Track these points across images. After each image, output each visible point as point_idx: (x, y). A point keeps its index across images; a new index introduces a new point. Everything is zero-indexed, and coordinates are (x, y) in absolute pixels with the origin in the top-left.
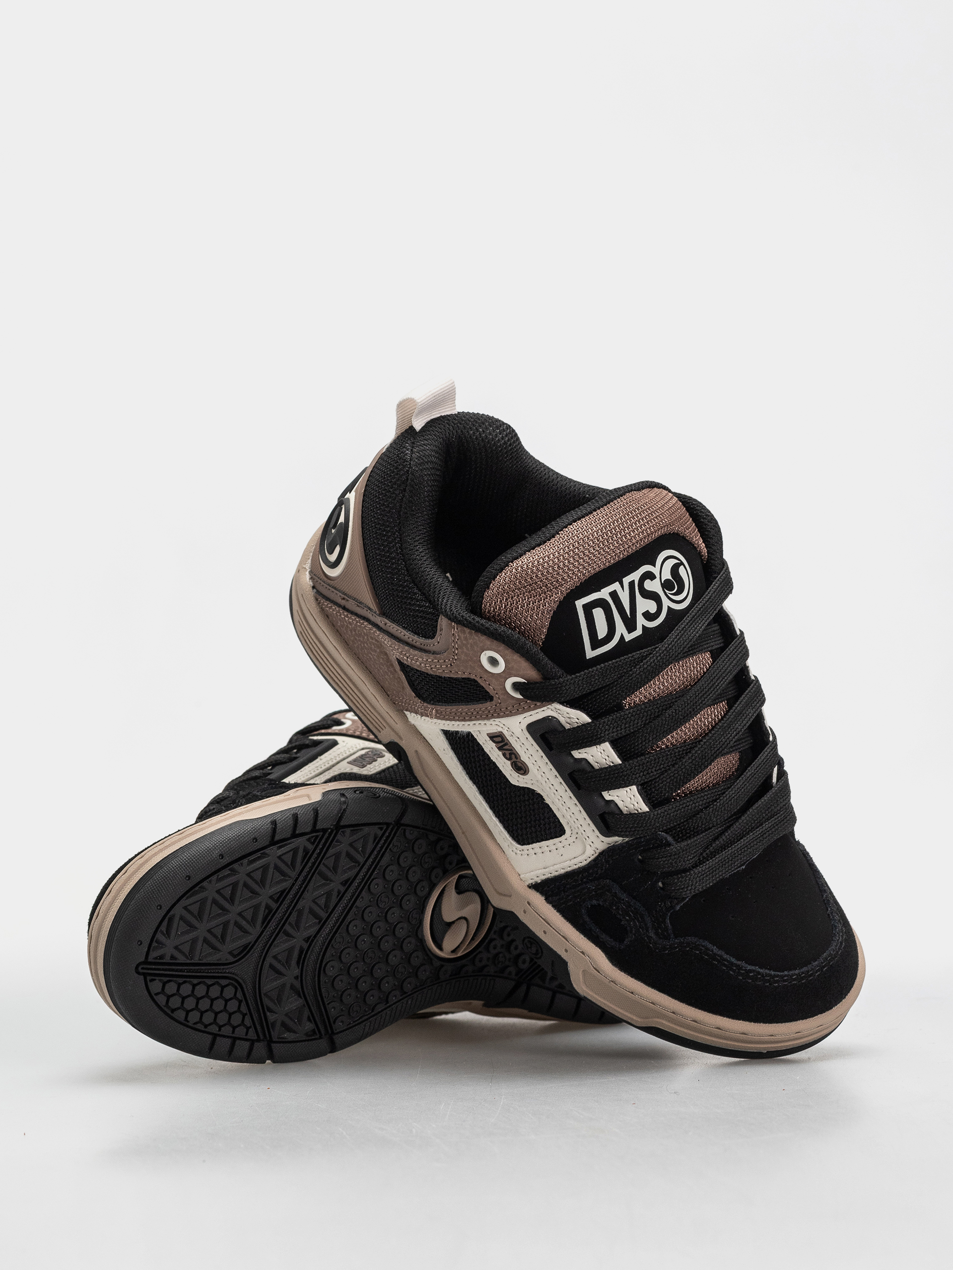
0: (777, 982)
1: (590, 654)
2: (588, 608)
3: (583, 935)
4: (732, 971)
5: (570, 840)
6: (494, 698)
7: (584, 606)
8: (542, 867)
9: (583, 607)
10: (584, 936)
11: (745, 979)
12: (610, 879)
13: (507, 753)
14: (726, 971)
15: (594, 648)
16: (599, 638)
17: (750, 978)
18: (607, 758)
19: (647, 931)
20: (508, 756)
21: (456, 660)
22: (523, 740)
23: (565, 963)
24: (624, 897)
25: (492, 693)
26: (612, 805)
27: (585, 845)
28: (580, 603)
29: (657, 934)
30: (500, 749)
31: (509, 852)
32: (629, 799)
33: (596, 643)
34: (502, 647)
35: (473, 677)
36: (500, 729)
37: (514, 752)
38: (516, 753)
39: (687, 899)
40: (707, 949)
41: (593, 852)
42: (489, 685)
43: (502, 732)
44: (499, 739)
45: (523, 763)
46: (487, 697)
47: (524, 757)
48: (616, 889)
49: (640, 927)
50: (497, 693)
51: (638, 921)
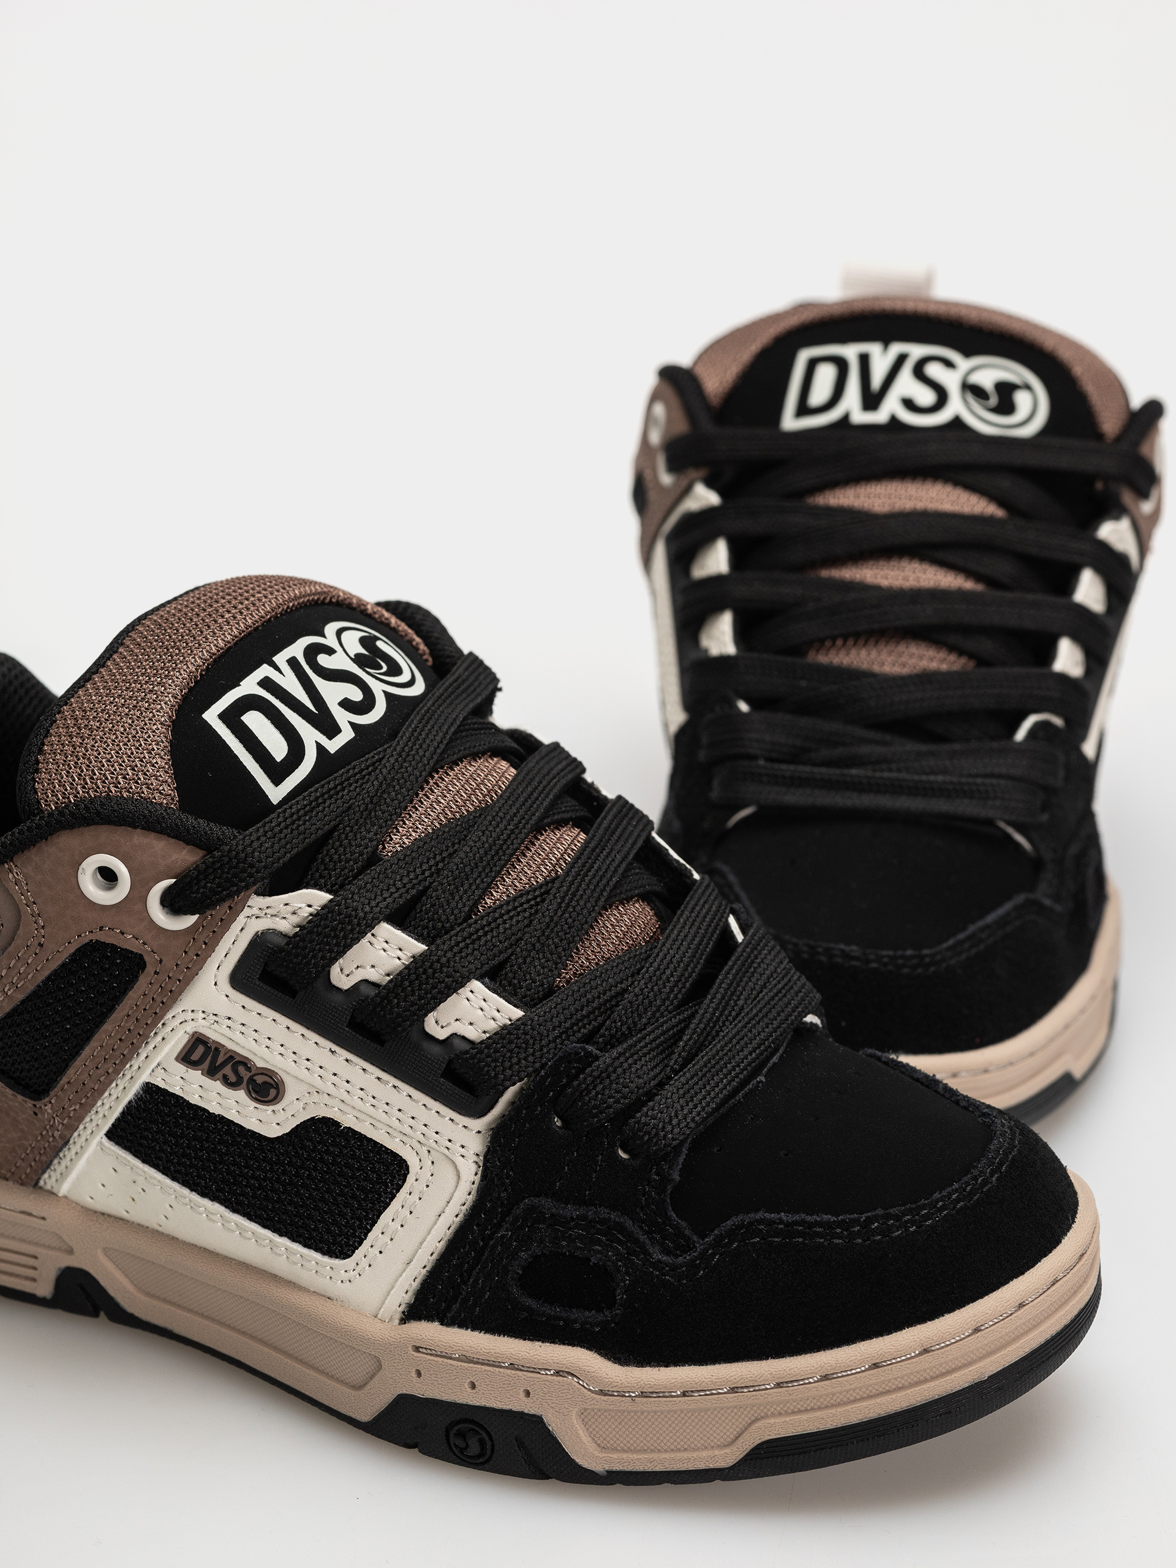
0: (927, 1217)
1: (276, 793)
2: (231, 717)
3: (539, 1341)
4: (837, 1238)
5: (425, 1175)
6: (146, 958)
7: (222, 716)
8: (404, 1266)
9: (219, 718)
10: (543, 1342)
11: (868, 1239)
12: (529, 1196)
13: (228, 1070)
14: (826, 1244)
15: (277, 781)
16: (278, 760)
17: (875, 1232)
18: (399, 953)
19: (646, 1253)
20: (233, 1078)
21: (43, 927)
22: (239, 1016)
23: (536, 1422)
24: (571, 1211)
25: (134, 946)
26: (457, 1042)
27: (453, 1163)
28: (212, 716)
29: (667, 1252)
30: (211, 1073)
31: (337, 1289)
32: (480, 1011)
33: (278, 773)
34: (104, 833)
35: (87, 937)
36: (190, 1028)
37: (238, 1059)
38: (241, 1060)
39: (685, 1150)
40: (771, 1223)
41: (474, 1167)
42: (123, 934)
43: (196, 1032)
44: (201, 1049)
45: (267, 1072)
46: (134, 965)
47: (262, 1056)
48: (547, 1204)
49: (628, 1254)
50: (144, 943)
51: (620, 1242)
